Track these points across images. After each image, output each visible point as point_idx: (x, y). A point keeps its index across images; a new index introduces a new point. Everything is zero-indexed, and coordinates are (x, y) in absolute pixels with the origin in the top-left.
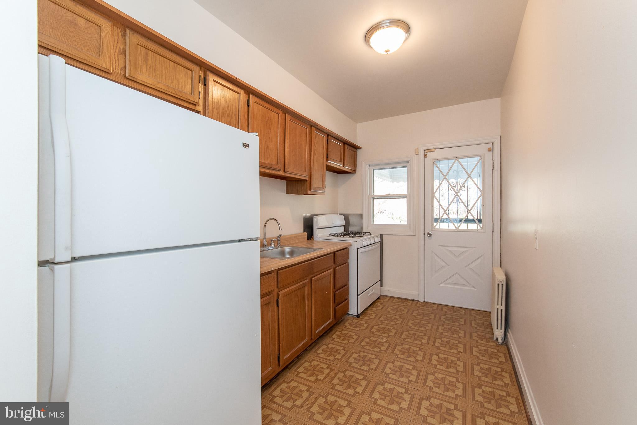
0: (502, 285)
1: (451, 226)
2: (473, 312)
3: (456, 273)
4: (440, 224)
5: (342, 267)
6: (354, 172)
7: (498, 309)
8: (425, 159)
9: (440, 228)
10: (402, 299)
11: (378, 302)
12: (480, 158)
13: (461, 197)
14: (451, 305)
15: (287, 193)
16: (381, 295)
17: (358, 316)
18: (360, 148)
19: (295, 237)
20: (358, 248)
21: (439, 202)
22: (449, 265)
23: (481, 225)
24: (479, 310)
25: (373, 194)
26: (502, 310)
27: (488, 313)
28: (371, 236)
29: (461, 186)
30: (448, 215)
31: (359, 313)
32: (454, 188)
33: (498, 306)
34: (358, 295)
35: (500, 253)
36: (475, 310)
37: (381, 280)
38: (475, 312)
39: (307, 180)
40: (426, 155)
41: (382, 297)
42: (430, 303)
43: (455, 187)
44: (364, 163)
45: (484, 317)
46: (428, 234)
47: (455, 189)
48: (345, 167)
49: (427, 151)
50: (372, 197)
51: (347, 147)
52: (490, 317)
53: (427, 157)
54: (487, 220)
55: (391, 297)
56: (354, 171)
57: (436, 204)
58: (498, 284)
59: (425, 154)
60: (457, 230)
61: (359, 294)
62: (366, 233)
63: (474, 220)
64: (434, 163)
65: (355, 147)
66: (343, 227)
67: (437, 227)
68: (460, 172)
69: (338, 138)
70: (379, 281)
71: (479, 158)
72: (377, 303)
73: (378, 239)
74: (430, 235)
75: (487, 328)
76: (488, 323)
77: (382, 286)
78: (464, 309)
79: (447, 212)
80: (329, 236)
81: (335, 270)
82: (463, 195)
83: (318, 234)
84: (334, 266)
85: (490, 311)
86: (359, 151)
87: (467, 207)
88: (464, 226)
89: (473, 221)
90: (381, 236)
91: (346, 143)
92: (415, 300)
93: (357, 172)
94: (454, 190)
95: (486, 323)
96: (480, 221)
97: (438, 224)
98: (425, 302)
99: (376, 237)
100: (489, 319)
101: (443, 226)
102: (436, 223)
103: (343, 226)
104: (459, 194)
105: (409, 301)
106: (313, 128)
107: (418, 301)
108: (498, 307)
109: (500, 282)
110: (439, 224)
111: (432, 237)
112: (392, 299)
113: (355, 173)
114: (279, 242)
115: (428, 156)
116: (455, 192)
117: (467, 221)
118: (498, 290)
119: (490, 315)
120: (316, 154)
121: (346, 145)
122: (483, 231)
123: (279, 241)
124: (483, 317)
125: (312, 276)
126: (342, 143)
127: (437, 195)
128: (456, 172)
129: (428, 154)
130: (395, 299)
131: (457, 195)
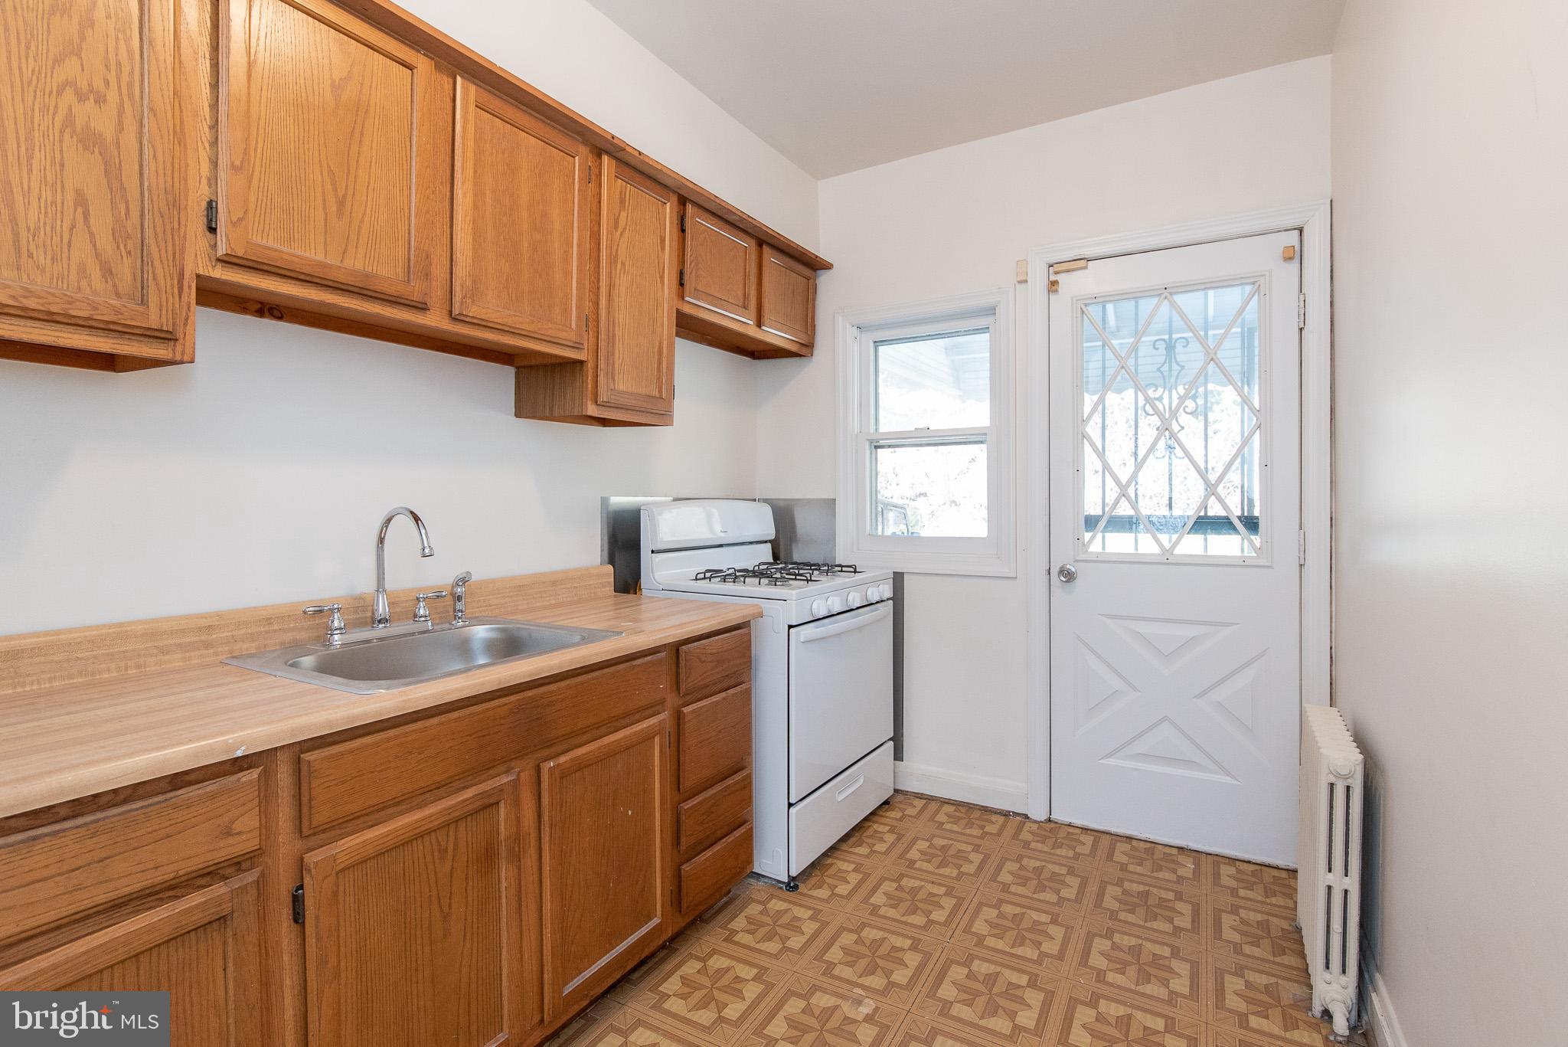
0: (1348, 788)
1: (1147, 544)
2: (1226, 870)
3: (1164, 719)
4: (1108, 535)
5: (717, 703)
6: (803, 351)
7: (1329, 888)
8: (1053, 297)
9: (1107, 550)
10: (969, 807)
11: (883, 820)
12: (1251, 287)
13: (1181, 436)
14: (1143, 836)
15: (518, 414)
16: (896, 791)
17: (792, 885)
18: (827, 266)
19: (554, 583)
20: (790, 627)
21: (1101, 454)
22: (1135, 689)
23: (1256, 540)
24: (1249, 862)
25: (872, 429)
26: (1346, 891)
27: (1284, 875)
28: (858, 576)
29: (1180, 398)
30: (1134, 505)
31: (794, 873)
32: (1157, 403)
33: (1330, 875)
34: (790, 805)
35: (1331, 648)
36: (1233, 861)
37: (897, 739)
38: (1232, 870)
39: (582, 362)
40: (1054, 283)
41: (900, 798)
42: (1069, 825)
43: (1160, 399)
44: (840, 319)
45: (1268, 893)
46: (1061, 572)
47: (1160, 407)
48: (763, 328)
49: (1057, 268)
50: (871, 442)
51: (771, 258)
52: (1291, 893)
53: (1056, 291)
54: (1279, 523)
55: (930, 799)
56: (804, 349)
57: (1091, 460)
58: (1332, 785)
59: (1052, 278)
60: (1167, 560)
61: (792, 801)
62: (844, 569)
63: (1231, 524)
64: (1083, 312)
65: (810, 265)
66: (769, 545)
67: (1095, 547)
68: (1179, 348)
69: (731, 218)
70: (890, 739)
71: (1248, 288)
72: (875, 826)
73: (887, 591)
74: (1068, 576)
75: (1283, 952)
76: (1285, 925)
77: (898, 755)
78: (1194, 854)
79: (1131, 491)
80: (696, 579)
81: (678, 717)
82: (1190, 430)
83: (657, 571)
84: (672, 700)
85: (1292, 866)
86: (824, 280)
87: (1203, 474)
88: (1192, 545)
89: (1222, 524)
90: (898, 579)
91: (765, 241)
92: (1016, 814)
93: (816, 352)
94: (1157, 412)
95: (1279, 924)
96: (1251, 524)
97: (1100, 535)
98: (1049, 820)
99: (875, 581)
100: (1291, 904)
101: (1119, 543)
102: (1090, 534)
103: (770, 541)
104: (1175, 427)
105: (994, 818)
106: (605, 158)
107: (1026, 817)
108: (1330, 879)
109: (1338, 776)
110: (1104, 537)
111: (1079, 582)
112: (934, 806)
113: (812, 355)
114: (459, 606)
115: (1061, 288)
116: (1161, 416)
117: (1205, 524)
118: (1331, 807)
119: (1290, 887)
120: (623, 263)
121: (766, 250)
122: (1267, 564)
123: (459, 598)
124: (1266, 892)
125: (546, 752)
126: (749, 239)
127: (1093, 429)
128: (1164, 346)
129: (1060, 278)
130: (946, 806)
131: (1165, 429)
